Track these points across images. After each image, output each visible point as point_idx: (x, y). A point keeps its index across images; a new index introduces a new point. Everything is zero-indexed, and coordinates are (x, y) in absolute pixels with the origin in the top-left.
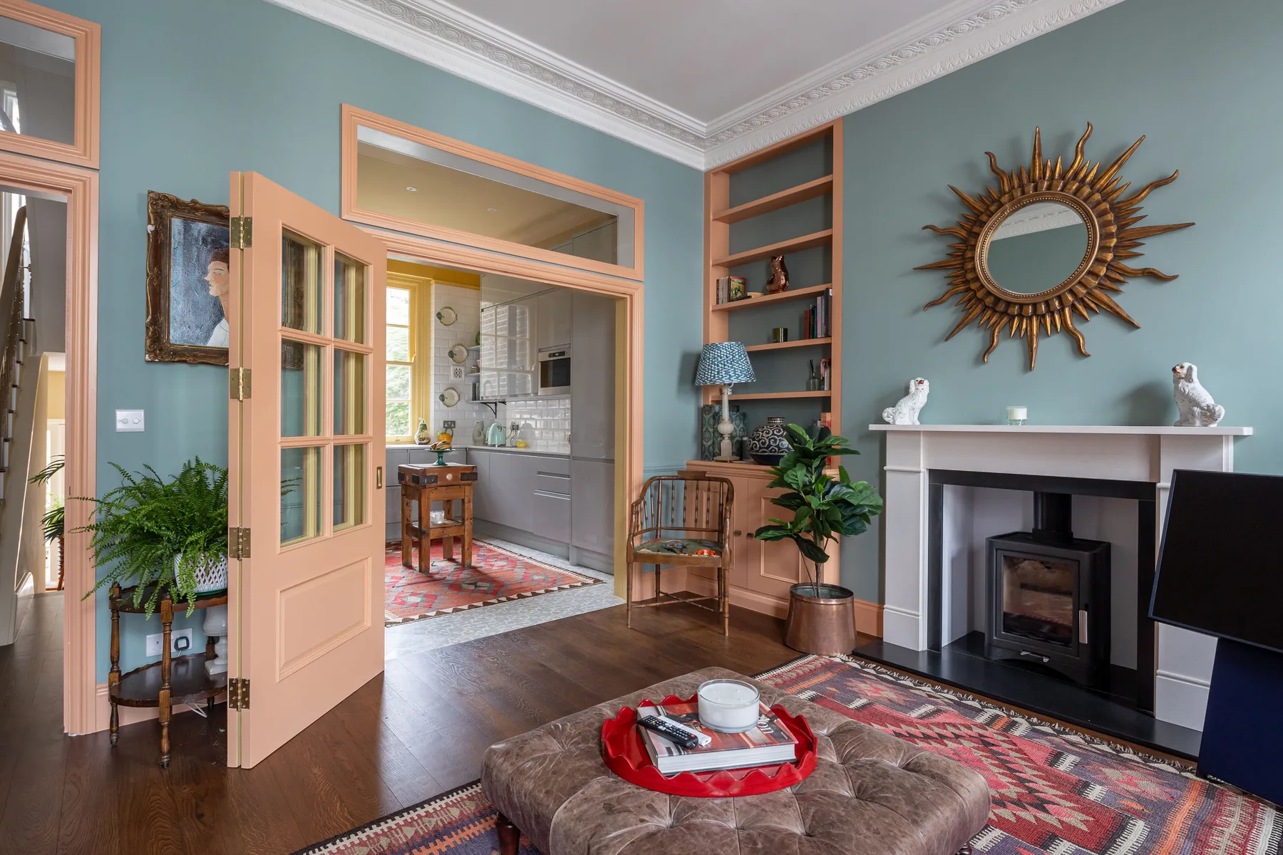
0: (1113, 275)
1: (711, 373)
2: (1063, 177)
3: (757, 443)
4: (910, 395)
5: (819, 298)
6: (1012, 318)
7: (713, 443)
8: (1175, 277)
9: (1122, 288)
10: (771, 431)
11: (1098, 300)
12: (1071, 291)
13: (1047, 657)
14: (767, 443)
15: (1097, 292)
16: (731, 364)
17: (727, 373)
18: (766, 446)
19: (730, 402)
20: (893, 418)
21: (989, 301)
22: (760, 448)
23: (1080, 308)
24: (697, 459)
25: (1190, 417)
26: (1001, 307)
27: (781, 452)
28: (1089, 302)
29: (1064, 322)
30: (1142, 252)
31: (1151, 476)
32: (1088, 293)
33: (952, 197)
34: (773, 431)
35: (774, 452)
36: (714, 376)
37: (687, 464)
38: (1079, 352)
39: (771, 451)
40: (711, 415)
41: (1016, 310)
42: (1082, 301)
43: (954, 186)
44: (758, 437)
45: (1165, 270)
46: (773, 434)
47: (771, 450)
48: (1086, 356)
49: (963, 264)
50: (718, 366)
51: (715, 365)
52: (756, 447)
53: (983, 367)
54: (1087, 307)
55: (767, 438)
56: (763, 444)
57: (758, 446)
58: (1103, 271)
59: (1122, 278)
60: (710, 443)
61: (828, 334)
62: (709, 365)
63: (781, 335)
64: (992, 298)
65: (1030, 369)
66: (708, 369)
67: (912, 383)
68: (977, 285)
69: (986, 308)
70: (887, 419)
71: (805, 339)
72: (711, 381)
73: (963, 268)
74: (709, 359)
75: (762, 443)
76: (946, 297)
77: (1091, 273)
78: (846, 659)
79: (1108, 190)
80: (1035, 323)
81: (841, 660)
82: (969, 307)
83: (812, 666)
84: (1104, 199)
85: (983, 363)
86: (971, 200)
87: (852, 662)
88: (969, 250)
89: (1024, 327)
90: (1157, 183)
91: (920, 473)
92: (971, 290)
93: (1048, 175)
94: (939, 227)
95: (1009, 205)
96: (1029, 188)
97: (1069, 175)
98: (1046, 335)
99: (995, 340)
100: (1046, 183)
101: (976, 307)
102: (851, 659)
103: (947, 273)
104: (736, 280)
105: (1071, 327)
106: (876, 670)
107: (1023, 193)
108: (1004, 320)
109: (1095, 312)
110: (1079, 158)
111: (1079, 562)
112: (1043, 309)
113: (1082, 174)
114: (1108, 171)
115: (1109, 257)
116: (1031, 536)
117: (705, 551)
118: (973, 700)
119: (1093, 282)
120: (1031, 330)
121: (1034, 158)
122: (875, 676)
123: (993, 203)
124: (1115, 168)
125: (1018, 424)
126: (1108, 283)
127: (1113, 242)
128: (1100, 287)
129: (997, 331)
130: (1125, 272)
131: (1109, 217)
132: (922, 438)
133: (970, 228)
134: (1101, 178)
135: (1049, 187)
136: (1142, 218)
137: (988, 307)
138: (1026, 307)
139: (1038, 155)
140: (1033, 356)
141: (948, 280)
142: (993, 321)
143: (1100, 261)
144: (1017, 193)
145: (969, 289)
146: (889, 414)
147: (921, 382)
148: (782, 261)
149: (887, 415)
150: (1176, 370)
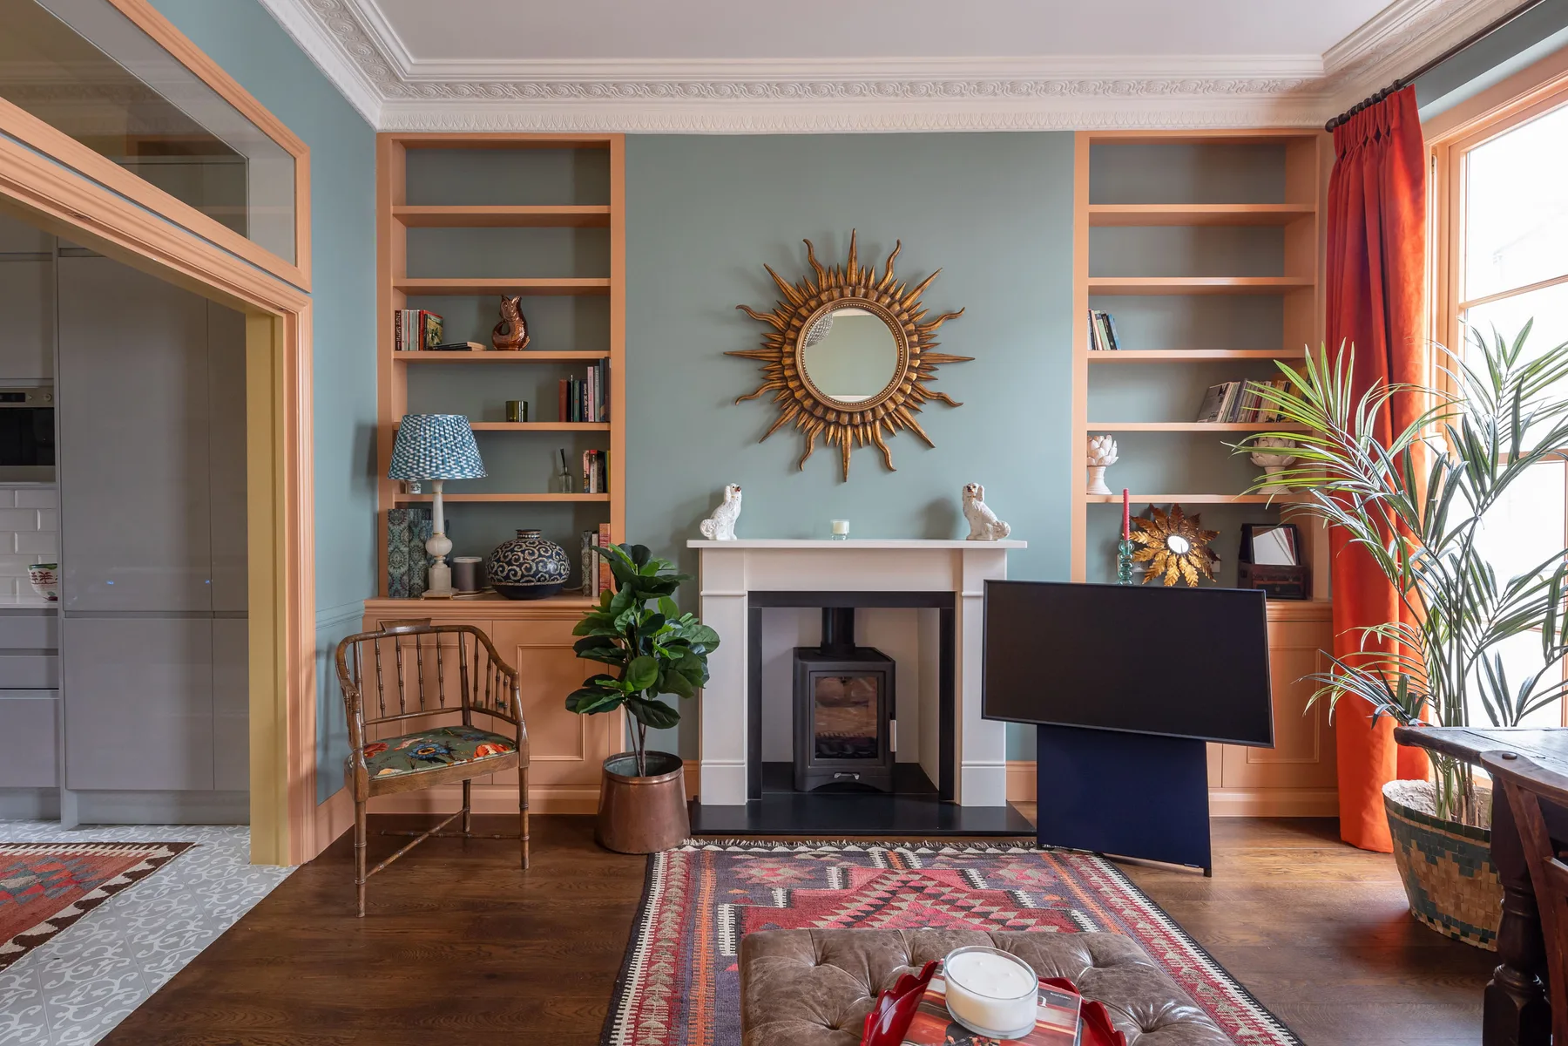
0: (916, 395)
1: (431, 461)
2: (876, 287)
3: (518, 569)
4: (727, 504)
5: (590, 369)
6: (828, 424)
7: (410, 569)
8: (961, 404)
9: (921, 407)
10: (536, 551)
11: (903, 416)
12: (883, 405)
13: (858, 773)
14: (534, 568)
15: (902, 409)
16: (461, 449)
17: (457, 462)
18: (532, 573)
19: (445, 504)
20: (713, 532)
21: (808, 403)
22: (523, 576)
23: (889, 422)
24: (373, 598)
25: (983, 532)
26: (819, 412)
27: (553, 580)
28: (896, 418)
29: (874, 434)
30: (936, 377)
31: (954, 586)
32: (896, 409)
33: (764, 277)
34: (538, 550)
35: (544, 581)
36: (437, 467)
37: (366, 608)
38: (886, 465)
39: (539, 581)
40: (405, 524)
41: (832, 417)
42: (889, 415)
43: (770, 266)
44: (517, 560)
45: (953, 398)
46: (540, 555)
47: (539, 578)
48: (891, 470)
49: (781, 358)
50: (442, 451)
51: (436, 448)
52: (515, 575)
53: (798, 476)
54: (895, 423)
55: (533, 561)
56: (529, 569)
57: (520, 573)
58: (909, 389)
59: (921, 399)
60: (403, 570)
61: (606, 418)
62: (425, 449)
63: (521, 413)
64: (812, 401)
65: (845, 480)
66: (425, 455)
67: (728, 489)
68: (796, 383)
69: (803, 409)
70: (705, 534)
71: (560, 421)
72: (431, 474)
73: (780, 363)
74: (425, 439)
75: (526, 569)
76: (761, 392)
77: (900, 390)
78: (697, 844)
79: (913, 312)
80: (849, 433)
81: (695, 847)
82: (784, 407)
83: (678, 870)
84: (910, 320)
85: (798, 470)
86: (790, 288)
87: (706, 845)
88: (788, 344)
89: (840, 435)
90: (951, 316)
91: (743, 596)
92: (788, 388)
93: (863, 282)
94: (754, 309)
95: (830, 304)
96: (848, 292)
97: (882, 287)
98: (860, 446)
99: (812, 447)
100: (863, 290)
101: (793, 409)
102: (702, 842)
103: (761, 365)
104: (433, 318)
105: (881, 440)
106: (738, 845)
107: (842, 295)
108: (821, 426)
109: (901, 428)
110: (890, 273)
111: (884, 672)
112: (858, 419)
113: (892, 291)
114: (913, 293)
115: (914, 376)
116: (818, 651)
117: (488, 747)
118: (848, 844)
119: (901, 399)
120: (846, 439)
121: (851, 261)
122: (746, 853)
123: (812, 297)
124: (919, 291)
125: (841, 539)
126: (911, 402)
127: (917, 363)
128: (905, 404)
129: (813, 437)
130: (924, 393)
131: (915, 338)
132: (746, 558)
133: (788, 320)
134: (907, 299)
135: (866, 296)
136: (937, 344)
137: (806, 410)
138: (843, 416)
139: (855, 258)
140: (846, 467)
141: (763, 374)
142: (809, 426)
143: (907, 379)
144: (836, 294)
145: (787, 387)
146: (706, 526)
147: (738, 489)
148: (518, 305)
149: (705, 528)
150: (969, 489)
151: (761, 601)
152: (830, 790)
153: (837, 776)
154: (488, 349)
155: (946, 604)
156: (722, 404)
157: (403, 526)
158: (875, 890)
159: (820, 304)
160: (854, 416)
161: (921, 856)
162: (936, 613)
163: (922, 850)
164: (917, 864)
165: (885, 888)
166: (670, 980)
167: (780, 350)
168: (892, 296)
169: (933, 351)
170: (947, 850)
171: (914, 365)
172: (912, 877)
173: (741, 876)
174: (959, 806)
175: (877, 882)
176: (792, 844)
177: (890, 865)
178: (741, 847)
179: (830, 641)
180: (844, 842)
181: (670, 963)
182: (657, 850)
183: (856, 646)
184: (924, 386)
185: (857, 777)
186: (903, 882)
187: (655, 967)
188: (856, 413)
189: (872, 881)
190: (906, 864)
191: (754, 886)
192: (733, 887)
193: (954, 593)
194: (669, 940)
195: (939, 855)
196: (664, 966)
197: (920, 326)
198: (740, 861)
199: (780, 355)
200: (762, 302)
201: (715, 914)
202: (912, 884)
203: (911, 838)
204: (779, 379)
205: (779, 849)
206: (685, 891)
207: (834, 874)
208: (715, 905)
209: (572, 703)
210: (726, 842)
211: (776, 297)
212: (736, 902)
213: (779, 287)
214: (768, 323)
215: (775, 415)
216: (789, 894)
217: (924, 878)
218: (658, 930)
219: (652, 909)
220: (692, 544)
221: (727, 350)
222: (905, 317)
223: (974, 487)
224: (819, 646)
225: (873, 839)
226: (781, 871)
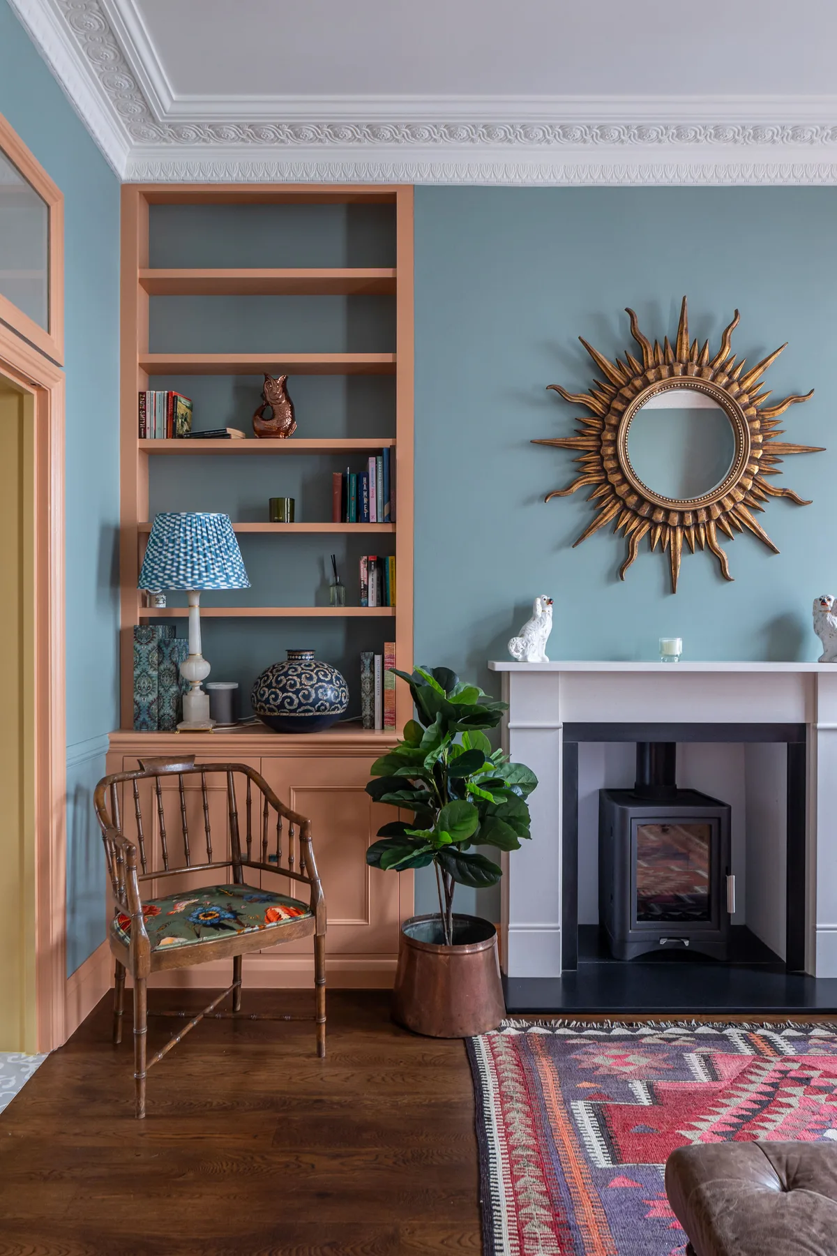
0: (757, 491)
1: (193, 568)
2: (711, 365)
3: (294, 696)
4: (537, 620)
5: (372, 460)
6: (655, 525)
7: (160, 696)
8: (810, 502)
9: (762, 506)
10: (314, 676)
11: (741, 515)
12: (720, 503)
13: (687, 938)
14: (314, 696)
15: (741, 507)
16: (226, 554)
17: (222, 570)
18: (311, 700)
19: (204, 620)
20: (523, 653)
21: (632, 500)
22: (300, 704)
23: (725, 523)
24: (115, 731)
26: (645, 511)
27: (334, 710)
28: (734, 519)
29: (708, 537)
30: (780, 470)
31: (806, 719)
32: (734, 508)
33: (579, 354)
34: (317, 674)
35: (324, 710)
36: (200, 575)
37: (111, 742)
38: (721, 572)
39: (318, 710)
40: (154, 644)
41: (660, 517)
42: (726, 514)
43: (584, 339)
44: (292, 686)
45: (800, 496)
46: (319, 680)
47: (319, 707)
48: (727, 579)
49: (600, 447)
50: (205, 556)
51: (198, 553)
52: (291, 703)
53: (618, 586)
54: (732, 525)
55: (312, 686)
56: (307, 697)
57: (296, 701)
58: (749, 484)
59: (764, 496)
60: (152, 697)
61: (391, 518)
62: (186, 554)
63: (287, 509)
64: (636, 498)
65: (673, 591)
66: (185, 560)
67: (539, 601)
68: (618, 477)
69: (625, 507)
70: (515, 654)
71: (333, 521)
72: (194, 583)
73: (598, 452)
74: (185, 542)
75: (304, 696)
76: (575, 488)
77: (741, 486)
78: (518, 1026)
79: (754, 394)
80: (679, 536)
81: (517, 1029)
82: (603, 504)
83: (507, 1058)
84: (751, 403)
85: (618, 580)
86: (609, 366)
87: (529, 1027)
88: (609, 431)
89: (667, 539)
90: (797, 398)
91: (558, 728)
92: (609, 483)
93: (696, 358)
94: (567, 390)
95: (658, 385)
96: (678, 369)
97: (717, 365)
98: (691, 551)
99: (635, 553)
100: (696, 368)
101: (612, 507)
102: (524, 1024)
103: (574, 455)
104: (183, 400)
105: (716, 544)
106: (568, 1026)
107: (672, 373)
108: (646, 527)
109: (737, 530)
110: (727, 348)
111: (719, 819)
112: (689, 520)
113: (729, 368)
114: (754, 372)
115: (756, 469)
116: (632, 794)
117: (279, 910)
118: (698, 1025)
119: (740, 496)
120: (675, 543)
121: (682, 334)
122: (581, 1037)
123: (636, 375)
124: (761, 370)
125: (673, 661)
126: (751, 499)
127: (759, 454)
128: (745, 502)
129: (637, 539)
130: (766, 490)
131: (757, 425)
132: (561, 682)
133: (608, 402)
134: (747, 378)
135: (700, 374)
136: (782, 432)
137: (628, 509)
138: (672, 515)
139: (686, 330)
140: (676, 576)
141: (575, 465)
142: (633, 527)
143: (748, 473)
144: (665, 371)
145: (606, 482)
146: (516, 645)
147: (550, 602)
148: (284, 384)
149: (514, 647)
150: (823, 603)
151: (576, 733)
152: (655, 958)
153: (663, 942)
154: (248, 436)
155: (795, 737)
156: (529, 501)
157: (151, 645)
158: (751, 1082)
159: (647, 383)
160: (686, 515)
161: (790, 1039)
162: (782, 748)
163: (788, 1032)
164: (790, 1050)
165: (762, 1080)
166: (546, 1201)
167: (599, 438)
168: (730, 375)
169: (778, 439)
170: (817, 1032)
171: (755, 456)
172: (790, 1065)
173: (584, 1065)
174: (813, 978)
175: (751, 1073)
176: (632, 1025)
177: (759, 1052)
178: (571, 1029)
179: (647, 781)
180: (693, 1022)
181: (537, 1177)
182: (473, 1033)
183: (678, 788)
184: (764, 480)
185: (687, 943)
186: (781, 1072)
187: (520, 1183)
188: (688, 512)
189: (744, 1072)
190: (779, 1052)
191: (604, 1078)
192: (581, 1080)
193: (805, 724)
194: (527, 1147)
195: (810, 1038)
196: (530, 1179)
197: (762, 411)
198: (575, 1047)
199: (599, 443)
200: (575, 381)
201: (570, 1114)
202: (792, 1074)
204: (598, 471)
205: (617, 1031)
206: (525, 1084)
207: (694, 1060)
208: (566, 1102)
209: (372, 857)
210: (553, 1022)
211: (591, 376)
212: (591, 1098)
213: (595, 363)
214: (584, 407)
215: (592, 513)
216: (650, 1088)
217: (803, 1067)
218: (508, 1135)
219: (492, 1107)
220: (500, 666)
221: (537, 437)
222: (746, 399)
223: (829, 600)
224: (634, 788)
225: (730, 1017)
226: (631, 1059)
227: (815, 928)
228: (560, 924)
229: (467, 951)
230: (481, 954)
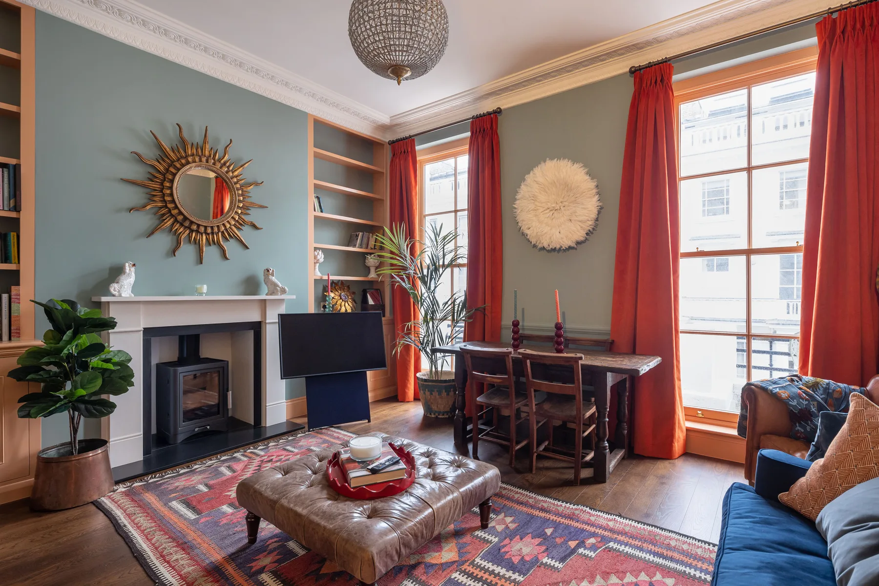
0: (240, 221)
2: (219, 160)
4: (126, 275)
6: (192, 231)
8: (262, 229)
9: (242, 228)
11: (233, 230)
12: (224, 224)
13: (209, 425)
15: (233, 227)
20: (119, 291)
21: (180, 218)
23: (226, 234)
25: (275, 291)
26: (187, 224)
28: (230, 232)
29: (218, 239)
30: (250, 213)
31: (261, 318)
32: (230, 227)
33: (150, 140)
38: (224, 257)
41: (194, 227)
42: (226, 230)
43: (153, 132)
45: (258, 225)
48: (227, 259)
49: (163, 189)
53: (172, 259)
54: (229, 234)
58: (237, 218)
59: (243, 223)
61: (16, 209)
64: (182, 217)
65: (201, 263)
67: (127, 265)
68: (173, 205)
69: (176, 221)
70: (114, 293)
73: (161, 191)
76: (148, 207)
77: (233, 218)
78: (125, 486)
79: (238, 178)
80: (204, 237)
81: (125, 488)
82: (164, 218)
83: (124, 501)
84: (237, 182)
85: (172, 257)
86: (168, 149)
87: (132, 485)
88: (168, 182)
89: (198, 238)
90: (257, 184)
91: (140, 331)
92: (167, 207)
93: (212, 156)
94: (143, 156)
95: (194, 164)
96: (204, 159)
97: (222, 162)
98: (210, 245)
99: (182, 243)
100: (213, 161)
101: (169, 220)
102: (129, 484)
103: (148, 190)
105: (222, 243)
106: (155, 477)
107: (200, 161)
108: (188, 232)
109: (232, 237)
110: (227, 155)
111: (223, 367)
112: (209, 230)
113: (228, 164)
114: (239, 168)
115: (240, 211)
116: (176, 363)
118: (221, 457)
119: (233, 223)
120: (202, 241)
121: (205, 143)
122: (164, 479)
123: (182, 157)
124: (241, 168)
125: (203, 295)
126: (237, 224)
127: (241, 205)
128: (235, 225)
129: (183, 237)
130: (244, 221)
131: (240, 192)
132: (142, 306)
133: (167, 167)
134: (236, 170)
135: (214, 164)
136: (251, 197)
137: (178, 222)
138: (201, 227)
139: (208, 142)
140: (202, 256)
141: (148, 196)
142: (180, 231)
143: (236, 212)
144: (197, 159)
145: (166, 207)
146: (114, 288)
147: (134, 265)
149: (113, 289)
150: (268, 271)
151: (149, 333)
152: (194, 437)
153: (196, 430)
155: (257, 328)
156: (119, 211)
158: (250, 468)
159: (188, 163)
160: (208, 228)
161: (261, 450)
162: (251, 334)
163: (260, 448)
164: (262, 453)
165: (254, 466)
166: (170, 540)
167: (162, 184)
168: (228, 167)
169: (249, 200)
170: (271, 444)
171: (239, 205)
172: (263, 458)
173: (170, 489)
174: (265, 427)
175: (249, 465)
176: (189, 467)
177: (250, 458)
178: (157, 478)
179: (185, 355)
180: (219, 457)
181: (162, 535)
182: (97, 497)
183: (201, 357)
184: (243, 217)
185: (208, 427)
186: (261, 461)
187: (153, 541)
188: (209, 226)
189: (246, 466)
190: (257, 455)
191: (182, 490)
192: (170, 494)
193: (261, 322)
194: (151, 527)
195: (269, 447)
196: (159, 537)
197: (242, 186)
198: (164, 483)
199: (162, 187)
200: (149, 153)
201: (171, 508)
202: (265, 460)
203: (252, 445)
204: (161, 201)
205: (182, 471)
206: (140, 506)
207: (223, 469)
208: (166, 504)
209: (23, 413)
210: (146, 478)
211: (157, 153)
212: (178, 499)
213: (160, 146)
214: (153, 167)
215: (157, 222)
216: (206, 485)
217: (269, 456)
218: (139, 528)
219: (123, 520)
220: (104, 299)
221: (124, 177)
222: (235, 180)
223: (270, 270)
224: (177, 360)
225: (235, 450)
226: (193, 478)
227: (266, 406)
228: (142, 433)
229: (91, 455)
230: (100, 454)
